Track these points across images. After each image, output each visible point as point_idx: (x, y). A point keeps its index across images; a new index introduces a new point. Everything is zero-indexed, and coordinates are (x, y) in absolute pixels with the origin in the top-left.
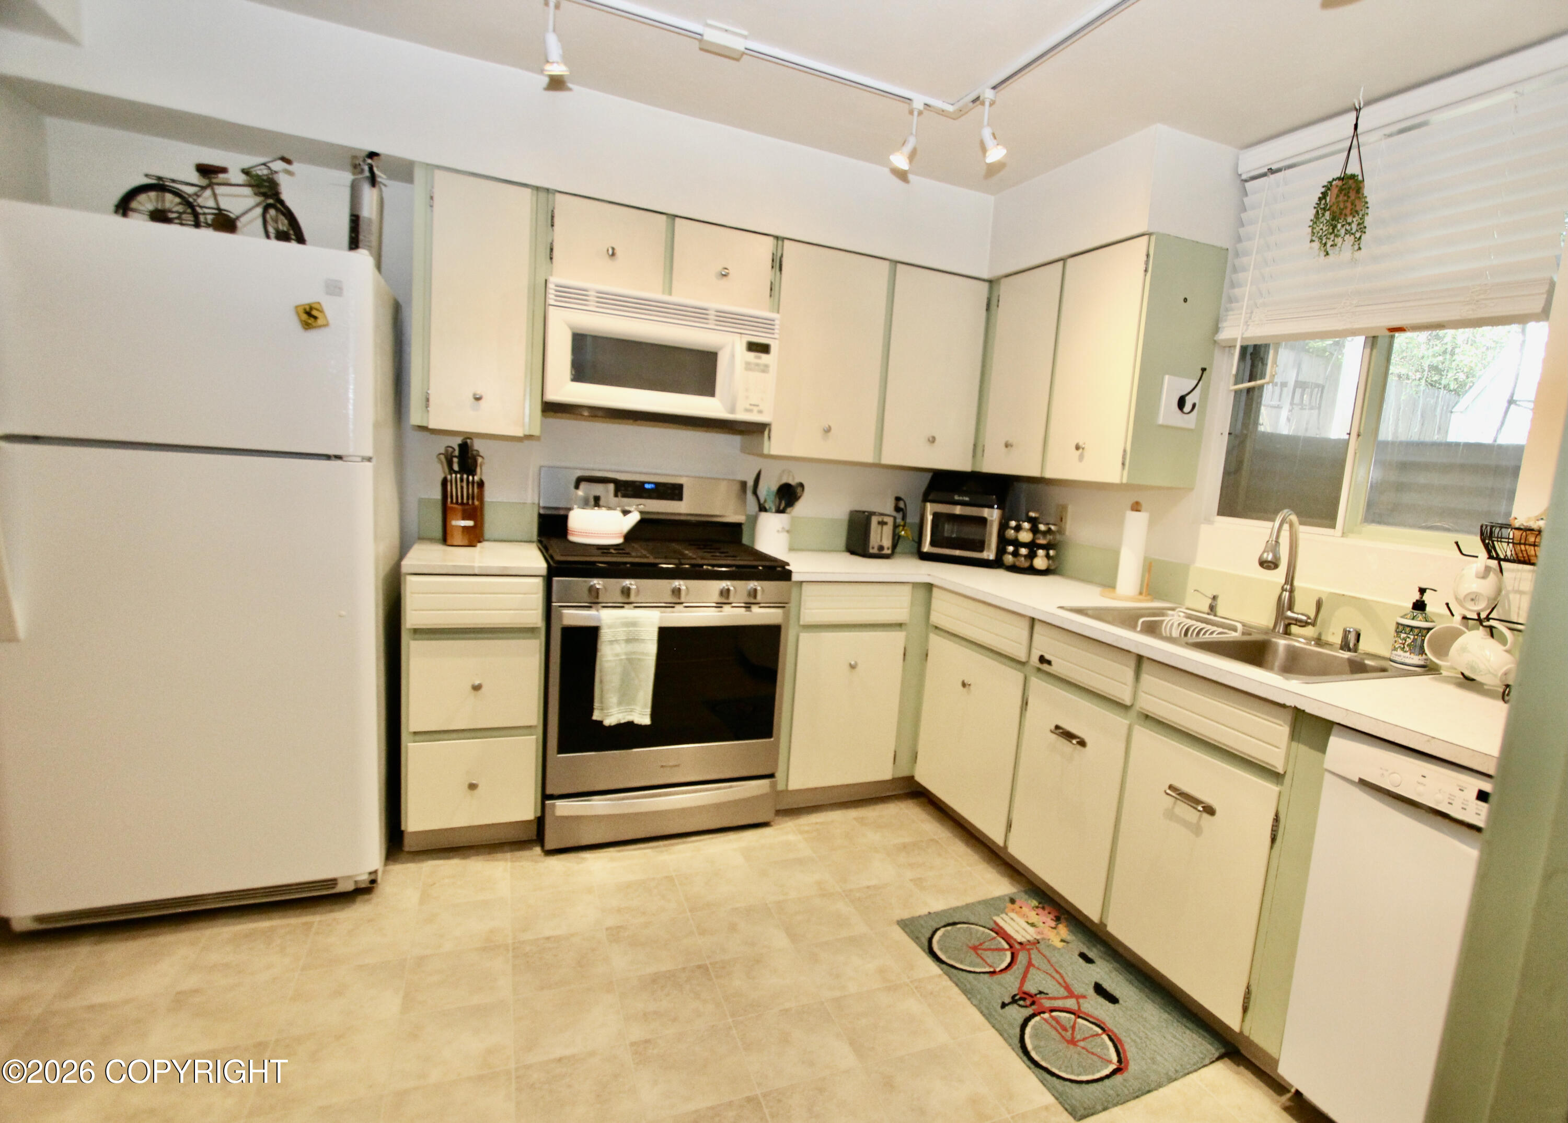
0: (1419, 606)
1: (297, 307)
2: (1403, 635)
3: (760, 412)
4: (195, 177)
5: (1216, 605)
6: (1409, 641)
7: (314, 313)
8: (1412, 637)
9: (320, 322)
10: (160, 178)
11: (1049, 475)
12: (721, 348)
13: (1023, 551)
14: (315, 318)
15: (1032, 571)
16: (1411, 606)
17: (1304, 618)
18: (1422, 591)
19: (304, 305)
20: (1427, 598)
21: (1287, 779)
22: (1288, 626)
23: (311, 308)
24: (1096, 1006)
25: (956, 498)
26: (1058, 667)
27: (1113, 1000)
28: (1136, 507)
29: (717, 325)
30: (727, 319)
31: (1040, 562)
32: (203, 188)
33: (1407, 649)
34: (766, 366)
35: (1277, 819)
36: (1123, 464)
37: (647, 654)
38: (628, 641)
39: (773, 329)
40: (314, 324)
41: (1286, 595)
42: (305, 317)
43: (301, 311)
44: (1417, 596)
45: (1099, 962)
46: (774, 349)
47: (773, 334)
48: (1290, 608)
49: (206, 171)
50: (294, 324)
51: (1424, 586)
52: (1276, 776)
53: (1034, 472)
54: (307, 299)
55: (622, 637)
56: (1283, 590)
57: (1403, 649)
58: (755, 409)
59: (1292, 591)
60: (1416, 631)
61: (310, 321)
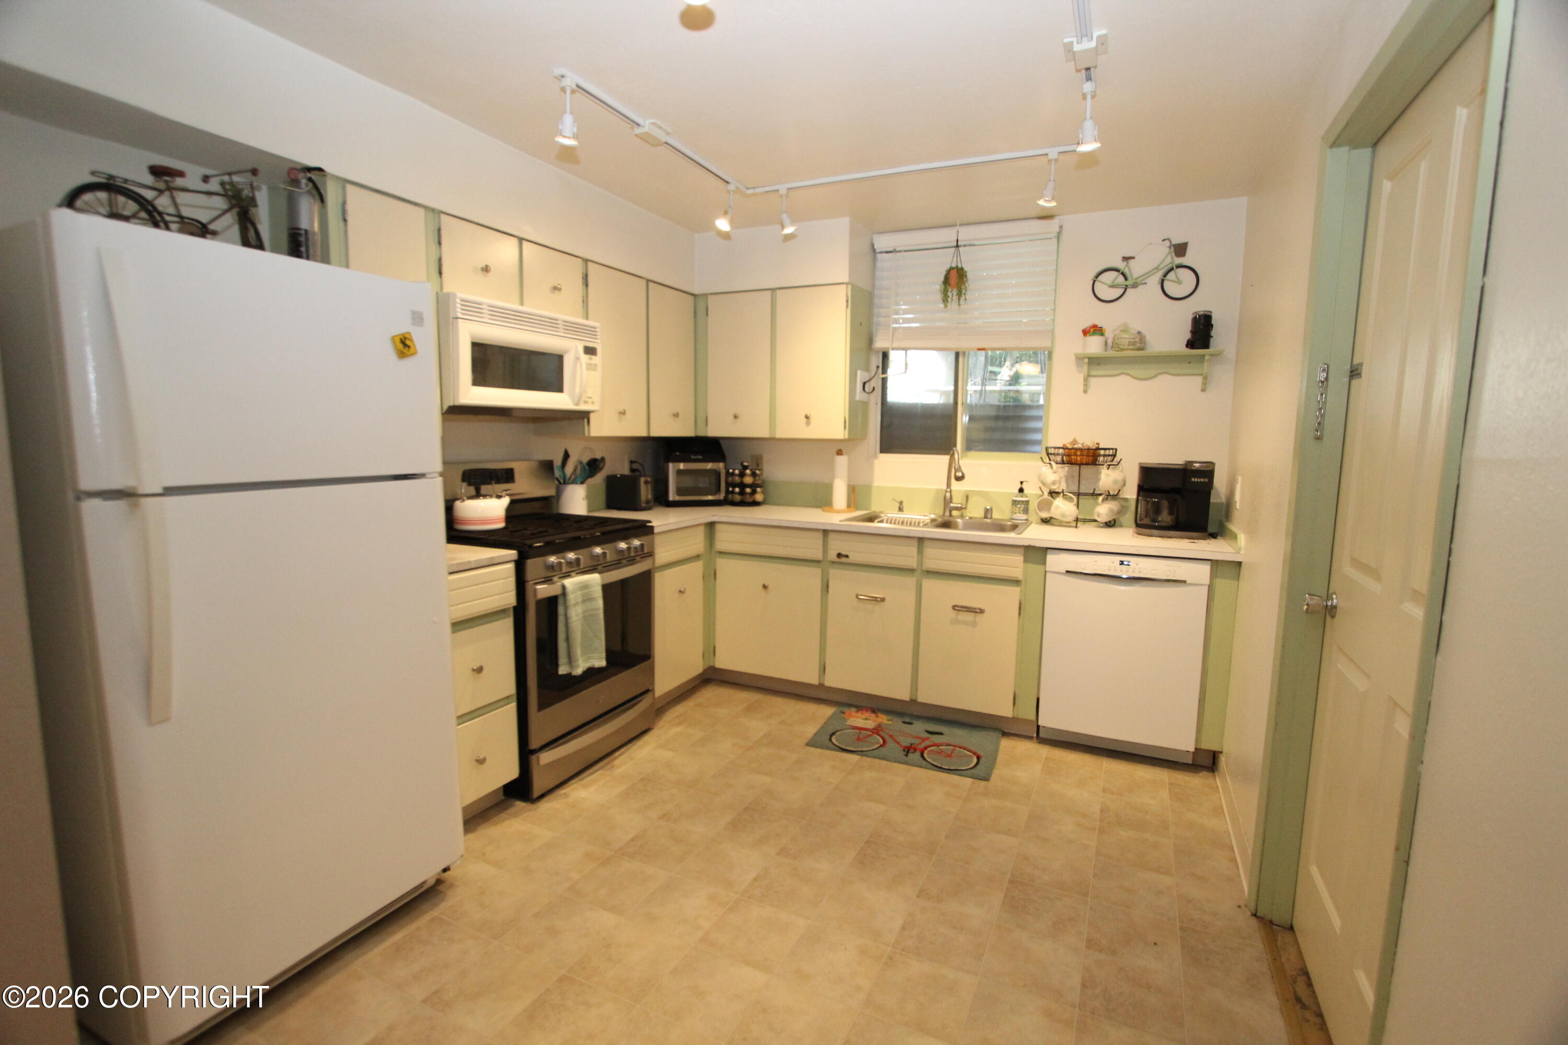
0: (1021, 490)
1: (393, 338)
2: (1019, 506)
3: (593, 403)
4: (149, 179)
5: (903, 507)
6: (1022, 508)
7: (408, 342)
8: (1023, 506)
9: (412, 350)
10: (111, 177)
11: (779, 435)
12: (566, 352)
13: (748, 490)
14: (409, 347)
15: (755, 504)
16: (1017, 491)
17: (959, 505)
18: (1022, 483)
19: (400, 335)
20: (1024, 486)
21: (1023, 583)
22: (950, 512)
23: (405, 338)
24: (936, 739)
25: (693, 457)
26: (854, 557)
27: (941, 734)
28: (840, 453)
29: (566, 333)
30: (572, 329)
31: (759, 497)
32: (161, 192)
33: (1021, 512)
34: (596, 365)
35: (1020, 604)
36: (845, 427)
37: (598, 609)
38: (584, 601)
39: (596, 332)
40: (408, 353)
41: (948, 494)
42: (401, 346)
43: (398, 340)
44: (1019, 486)
45: (915, 722)
46: (599, 351)
47: (596, 339)
48: (951, 502)
49: (157, 171)
50: (389, 352)
51: (1022, 480)
52: (1017, 582)
53: (765, 434)
54: (400, 330)
55: (580, 600)
56: (946, 491)
57: (1020, 513)
58: (590, 400)
59: (951, 492)
60: (1024, 503)
61: (404, 351)
